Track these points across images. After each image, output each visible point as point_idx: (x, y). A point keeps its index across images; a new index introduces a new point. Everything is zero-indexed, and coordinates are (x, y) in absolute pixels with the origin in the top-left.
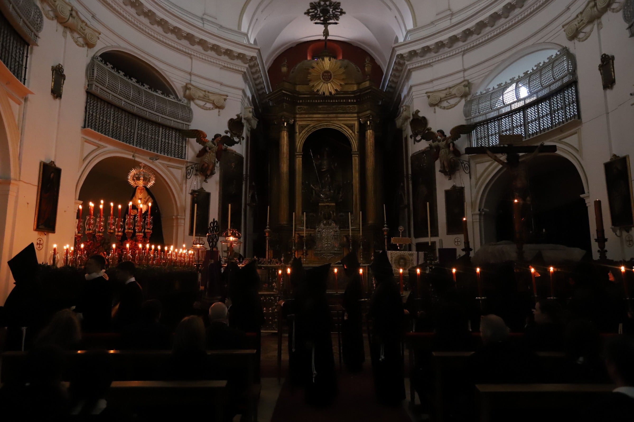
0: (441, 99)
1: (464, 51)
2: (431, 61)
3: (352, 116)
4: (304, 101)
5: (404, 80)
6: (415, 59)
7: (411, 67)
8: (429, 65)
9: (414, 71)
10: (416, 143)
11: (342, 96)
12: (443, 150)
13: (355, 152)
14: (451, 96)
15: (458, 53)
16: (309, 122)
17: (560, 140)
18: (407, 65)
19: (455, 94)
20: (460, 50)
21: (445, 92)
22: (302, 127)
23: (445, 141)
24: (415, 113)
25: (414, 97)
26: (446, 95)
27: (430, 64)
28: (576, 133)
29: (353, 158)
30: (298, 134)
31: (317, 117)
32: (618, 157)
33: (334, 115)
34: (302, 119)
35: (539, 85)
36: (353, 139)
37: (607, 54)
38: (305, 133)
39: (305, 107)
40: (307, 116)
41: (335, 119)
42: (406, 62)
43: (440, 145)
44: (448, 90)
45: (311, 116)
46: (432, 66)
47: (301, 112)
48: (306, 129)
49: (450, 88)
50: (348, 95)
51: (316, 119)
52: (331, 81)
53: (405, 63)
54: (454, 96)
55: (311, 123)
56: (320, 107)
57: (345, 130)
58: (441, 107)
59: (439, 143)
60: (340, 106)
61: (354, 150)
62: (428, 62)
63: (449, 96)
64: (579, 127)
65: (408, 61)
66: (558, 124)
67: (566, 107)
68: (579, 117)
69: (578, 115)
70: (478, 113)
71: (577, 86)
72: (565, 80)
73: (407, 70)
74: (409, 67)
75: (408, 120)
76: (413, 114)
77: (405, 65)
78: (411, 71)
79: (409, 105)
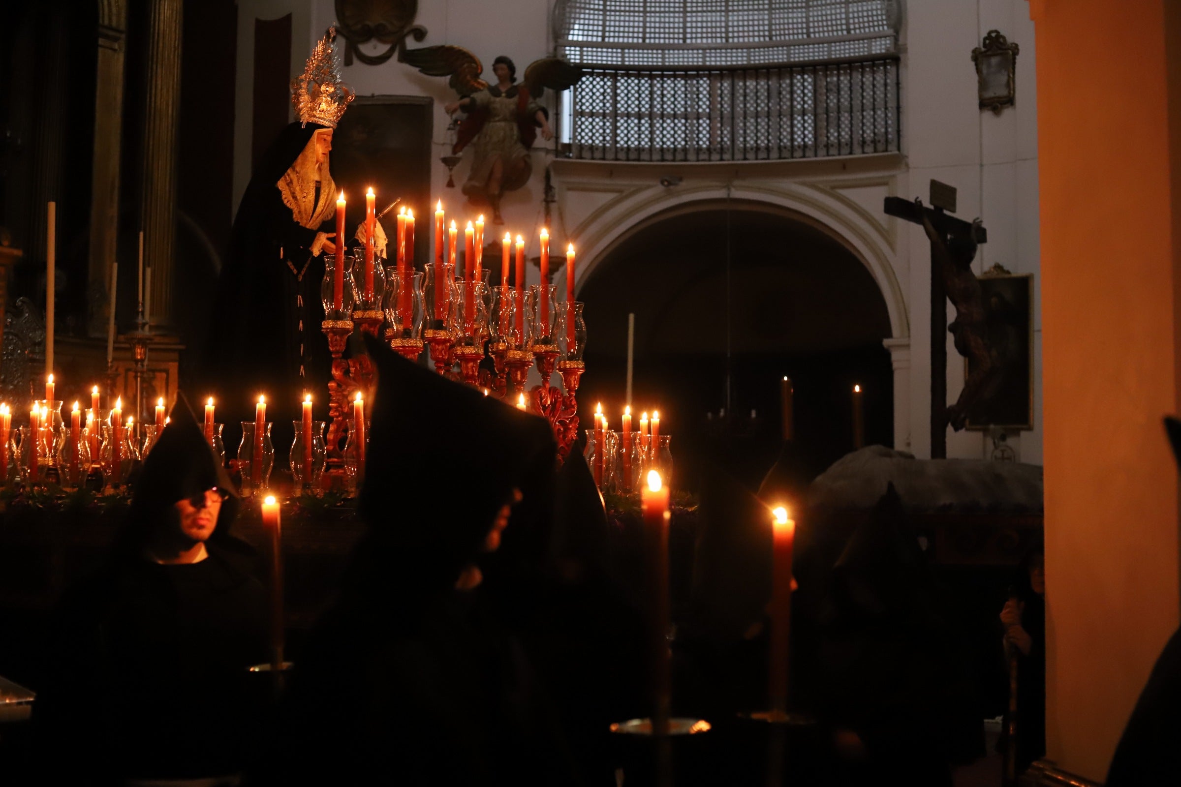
12: (503, 124)
13: (110, 28)
17: (833, 188)
23: (515, 99)
28: (885, 184)
29: (100, 50)
32: (1008, 272)
35: (802, 28)
37: (1002, 33)
43: (497, 106)
59: (493, 98)
61: (106, 22)
64: (892, 173)
66: (832, 145)
67: (863, 110)
68: (899, 149)
69: (895, 143)
70: (600, 39)
71: (900, 71)
72: (879, 47)
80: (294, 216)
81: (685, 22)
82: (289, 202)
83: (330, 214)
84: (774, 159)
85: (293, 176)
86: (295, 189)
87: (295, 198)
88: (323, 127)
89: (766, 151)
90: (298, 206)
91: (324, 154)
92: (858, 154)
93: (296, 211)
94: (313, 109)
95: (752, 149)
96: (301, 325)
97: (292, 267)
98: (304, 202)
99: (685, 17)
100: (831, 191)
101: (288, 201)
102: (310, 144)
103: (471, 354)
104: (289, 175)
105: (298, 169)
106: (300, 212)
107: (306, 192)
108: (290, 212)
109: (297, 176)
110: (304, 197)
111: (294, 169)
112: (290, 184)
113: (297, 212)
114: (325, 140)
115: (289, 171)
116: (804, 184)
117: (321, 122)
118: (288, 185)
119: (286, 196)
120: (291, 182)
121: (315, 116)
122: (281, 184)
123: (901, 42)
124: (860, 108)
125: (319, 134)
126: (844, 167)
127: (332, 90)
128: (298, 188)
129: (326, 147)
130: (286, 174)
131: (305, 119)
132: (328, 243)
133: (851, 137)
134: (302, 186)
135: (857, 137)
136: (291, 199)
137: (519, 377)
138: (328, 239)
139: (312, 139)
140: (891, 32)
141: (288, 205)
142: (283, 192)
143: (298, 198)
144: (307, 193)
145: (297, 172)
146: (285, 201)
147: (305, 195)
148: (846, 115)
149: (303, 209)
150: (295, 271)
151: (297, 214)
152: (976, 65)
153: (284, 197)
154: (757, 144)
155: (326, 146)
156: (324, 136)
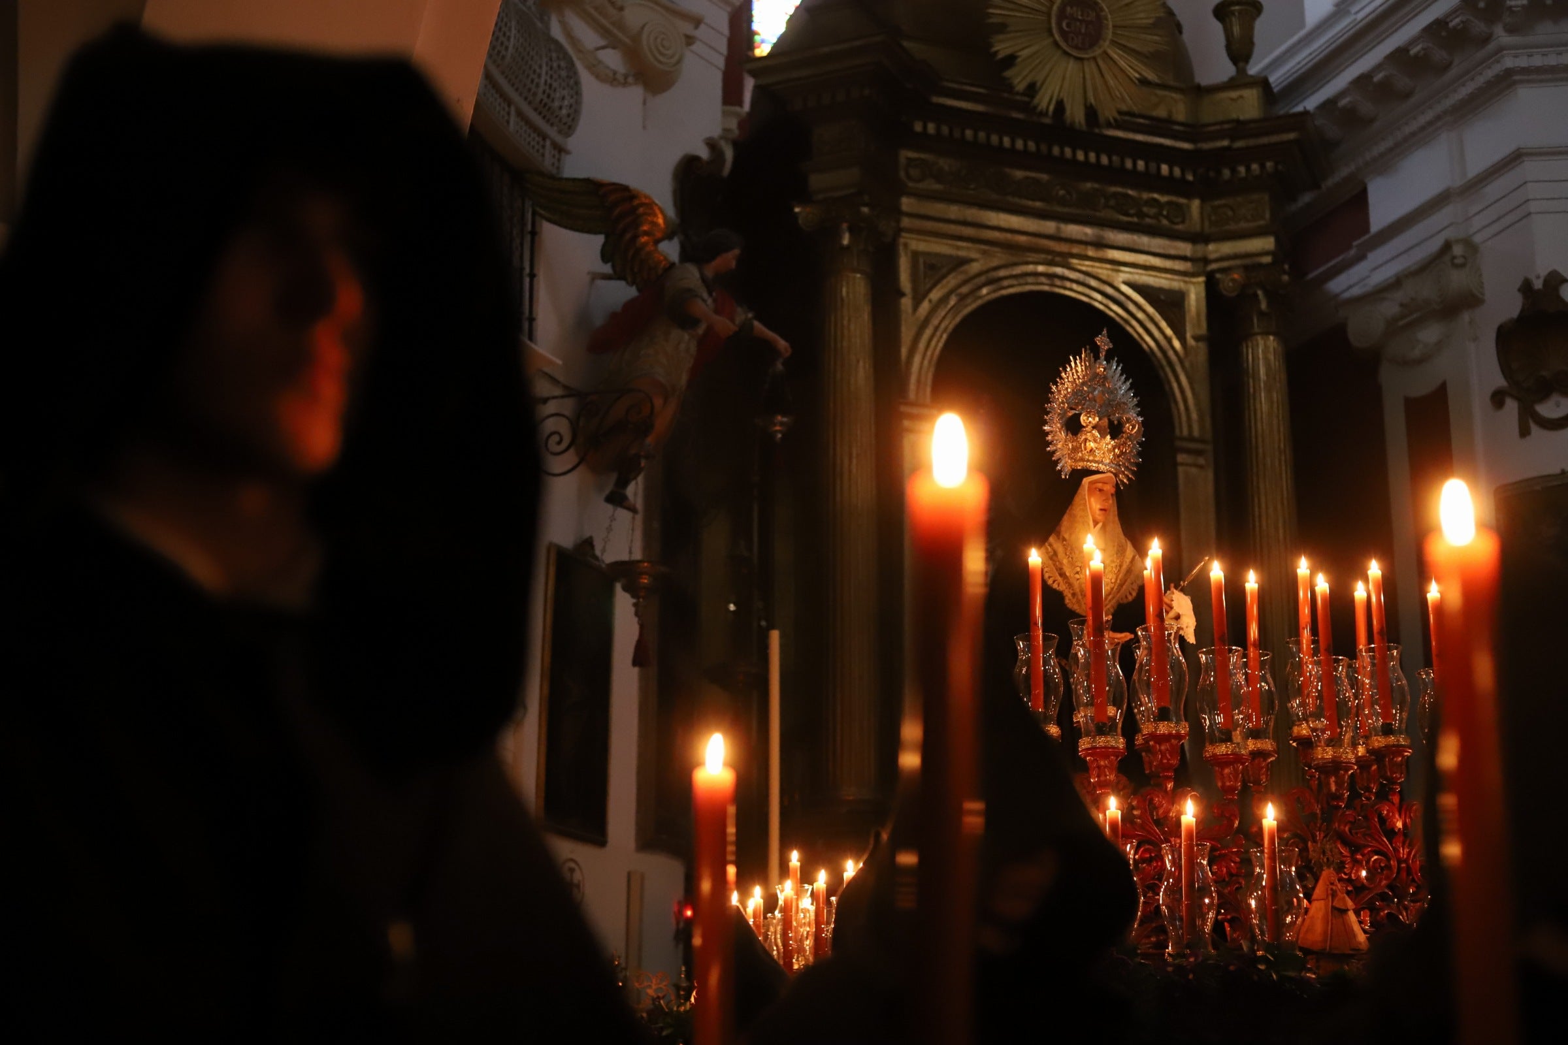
3: (1172, 252)
4: (945, 130)
5: (1438, 118)
7: (1523, 62)
9: (1521, 82)
10: (1535, 429)
11: (1140, 137)
13: (1191, 439)
16: (964, 250)
22: (931, 267)
24: (1546, 282)
25: (1533, 207)
29: (1180, 469)
30: (906, 303)
31: (1003, 224)
33: (1088, 231)
34: (929, 225)
36: (1179, 369)
38: (944, 300)
39: (945, 164)
40: (954, 211)
41: (1091, 252)
42: (1499, 30)
45: (972, 213)
47: (921, 186)
48: (952, 281)
50: (1167, 142)
51: (996, 235)
52: (1098, 52)
53: (1487, 39)
55: (973, 255)
56: (1019, 174)
57: (1140, 315)
60: (1113, 189)
61: (1185, 432)
65: (1511, 30)
73: (1489, 74)
74: (1509, 63)
75: (1466, 316)
76: (1526, 288)
77: (1491, 47)
78: (1515, 83)
79: (1477, 239)
80: (1067, 601)
82: (1056, 582)
83: (1131, 594)
85: (1058, 546)
86: (1061, 563)
87: (1062, 575)
88: (1097, 472)
90: (1070, 585)
91: (1101, 510)
93: (1068, 593)
94: (1076, 450)
98: (1078, 579)
101: (1054, 582)
102: (1077, 499)
103: (1227, 754)
104: (1051, 545)
105: (1066, 535)
106: (1074, 595)
107: (1080, 565)
108: (1057, 595)
109: (1064, 545)
110: (1077, 573)
111: (1058, 534)
112: (1053, 556)
113: (1070, 595)
114: (1100, 490)
115: (1051, 539)
117: (1094, 466)
119: (1051, 575)
120: (1055, 553)
121: (1081, 460)
125: (1091, 483)
127: (1095, 420)
128: (1065, 561)
129: (1104, 500)
130: (1047, 544)
131: (1066, 465)
134: (1072, 558)
136: (1059, 579)
137: (1333, 788)
139: (1080, 491)
141: (1055, 586)
143: (1068, 574)
144: (1080, 567)
145: (1064, 540)
146: (1050, 582)
147: (1078, 569)
149: (1078, 590)
151: (1071, 598)
155: (1104, 498)
156: (1099, 485)
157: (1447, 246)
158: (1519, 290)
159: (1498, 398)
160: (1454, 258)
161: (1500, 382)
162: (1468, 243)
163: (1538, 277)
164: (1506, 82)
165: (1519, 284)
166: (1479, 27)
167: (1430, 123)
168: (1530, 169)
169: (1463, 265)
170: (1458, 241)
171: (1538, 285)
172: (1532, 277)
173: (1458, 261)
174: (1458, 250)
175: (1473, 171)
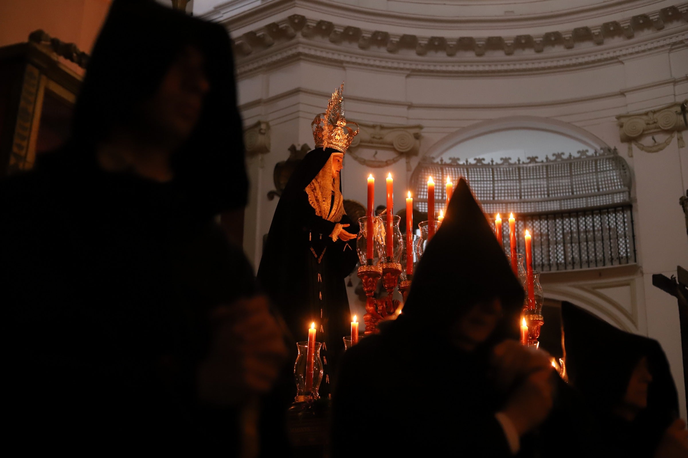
0: (361, 142)
1: (414, 70)
2: (348, 59)
6: (318, 40)
7: (306, 51)
8: (339, 64)
9: (304, 60)
14: (381, 143)
15: (402, 69)
17: (594, 288)
18: (298, 43)
19: (392, 145)
20: (408, 66)
21: (371, 131)
24: (302, 148)
26: (374, 137)
27: (342, 62)
28: (628, 285)
35: (568, 189)
42: (299, 34)
44: (378, 130)
46: (344, 68)
49: (382, 128)
53: (293, 37)
54: (391, 147)
58: (356, 158)
62: (342, 58)
63: (377, 143)
64: (631, 277)
65: (305, 36)
66: (591, 262)
67: (610, 239)
68: (635, 261)
69: (633, 258)
70: (440, 198)
71: (633, 214)
72: (618, 199)
73: (290, 53)
74: (301, 49)
75: (260, 157)
76: (293, 149)
77: (294, 41)
78: (300, 59)
79: (271, 124)
81: (494, 187)
82: (313, 204)
84: (554, 270)
85: (316, 185)
86: (317, 194)
87: (317, 201)
88: (337, 151)
89: (548, 267)
90: (320, 206)
91: (337, 171)
92: (608, 266)
93: (317, 210)
94: (330, 138)
95: (539, 265)
96: (320, 295)
97: (314, 252)
98: (324, 204)
99: (493, 184)
100: (592, 290)
101: (312, 203)
102: (328, 163)
104: (313, 184)
105: (319, 180)
108: (314, 210)
110: (324, 201)
112: (314, 190)
113: (318, 212)
114: (338, 161)
116: (575, 287)
117: (336, 148)
118: (313, 191)
119: (311, 199)
120: (315, 189)
121: (332, 143)
122: (308, 190)
123: (632, 196)
124: (608, 237)
125: (335, 156)
126: (600, 274)
127: (345, 124)
128: (319, 194)
129: (339, 166)
130: (311, 183)
131: (325, 144)
132: (344, 231)
133: (604, 255)
134: (322, 193)
135: (608, 256)
136: (315, 201)
138: (343, 228)
139: (329, 159)
140: (626, 189)
141: (312, 205)
142: (309, 196)
143: (320, 201)
144: (326, 198)
145: (319, 183)
146: (311, 203)
147: (325, 199)
148: (600, 242)
149: (322, 209)
150: (316, 256)
151: (319, 213)
152: (683, 207)
153: (310, 199)
154: (542, 262)
155: (339, 165)
156: (338, 158)
157: (259, 124)
158: (289, 149)
159: (271, 195)
160: (261, 129)
161: (273, 188)
162: (267, 124)
163: (299, 145)
164: (297, 57)
165: (289, 146)
166: (291, 31)
167: (255, 69)
168: (302, 97)
169: (263, 134)
170: (264, 123)
171: (299, 148)
172: (296, 145)
173: (262, 131)
174: (263, 126)
175: (272, 94)
